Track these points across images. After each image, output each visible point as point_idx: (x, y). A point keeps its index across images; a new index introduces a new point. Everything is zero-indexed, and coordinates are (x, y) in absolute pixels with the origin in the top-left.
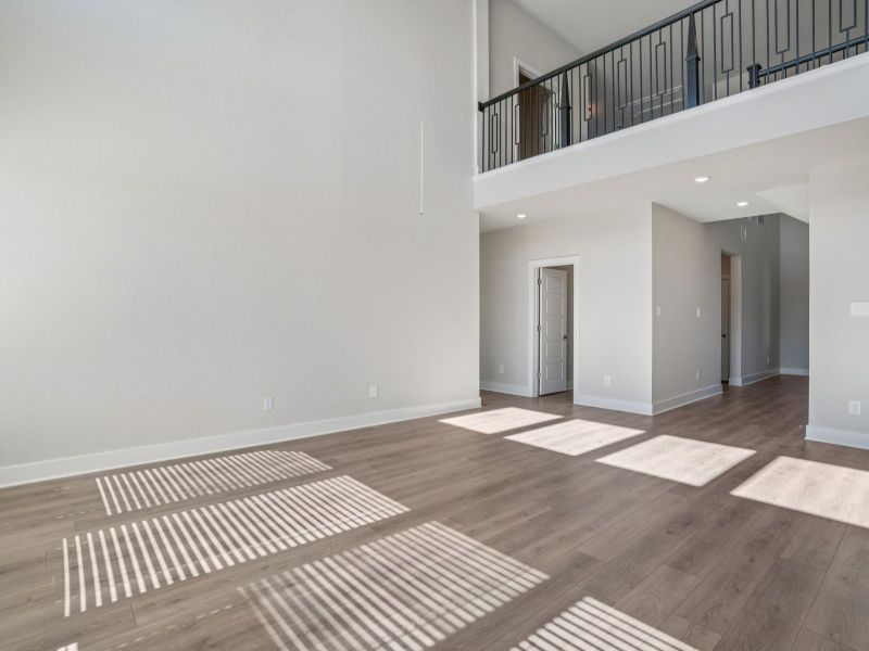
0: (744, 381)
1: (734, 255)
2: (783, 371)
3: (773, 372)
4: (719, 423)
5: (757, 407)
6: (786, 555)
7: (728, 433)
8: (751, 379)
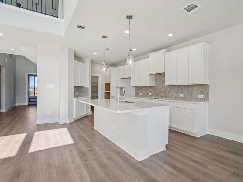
0: (6, 109)
1: (2, 66)
2: (17, 104)
3: (14, 105)
4: (5, 127)
5: (16, 117)
6: (57, 165)
7: (11, 129)
8: (8, 108)
